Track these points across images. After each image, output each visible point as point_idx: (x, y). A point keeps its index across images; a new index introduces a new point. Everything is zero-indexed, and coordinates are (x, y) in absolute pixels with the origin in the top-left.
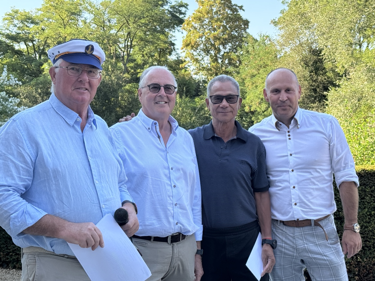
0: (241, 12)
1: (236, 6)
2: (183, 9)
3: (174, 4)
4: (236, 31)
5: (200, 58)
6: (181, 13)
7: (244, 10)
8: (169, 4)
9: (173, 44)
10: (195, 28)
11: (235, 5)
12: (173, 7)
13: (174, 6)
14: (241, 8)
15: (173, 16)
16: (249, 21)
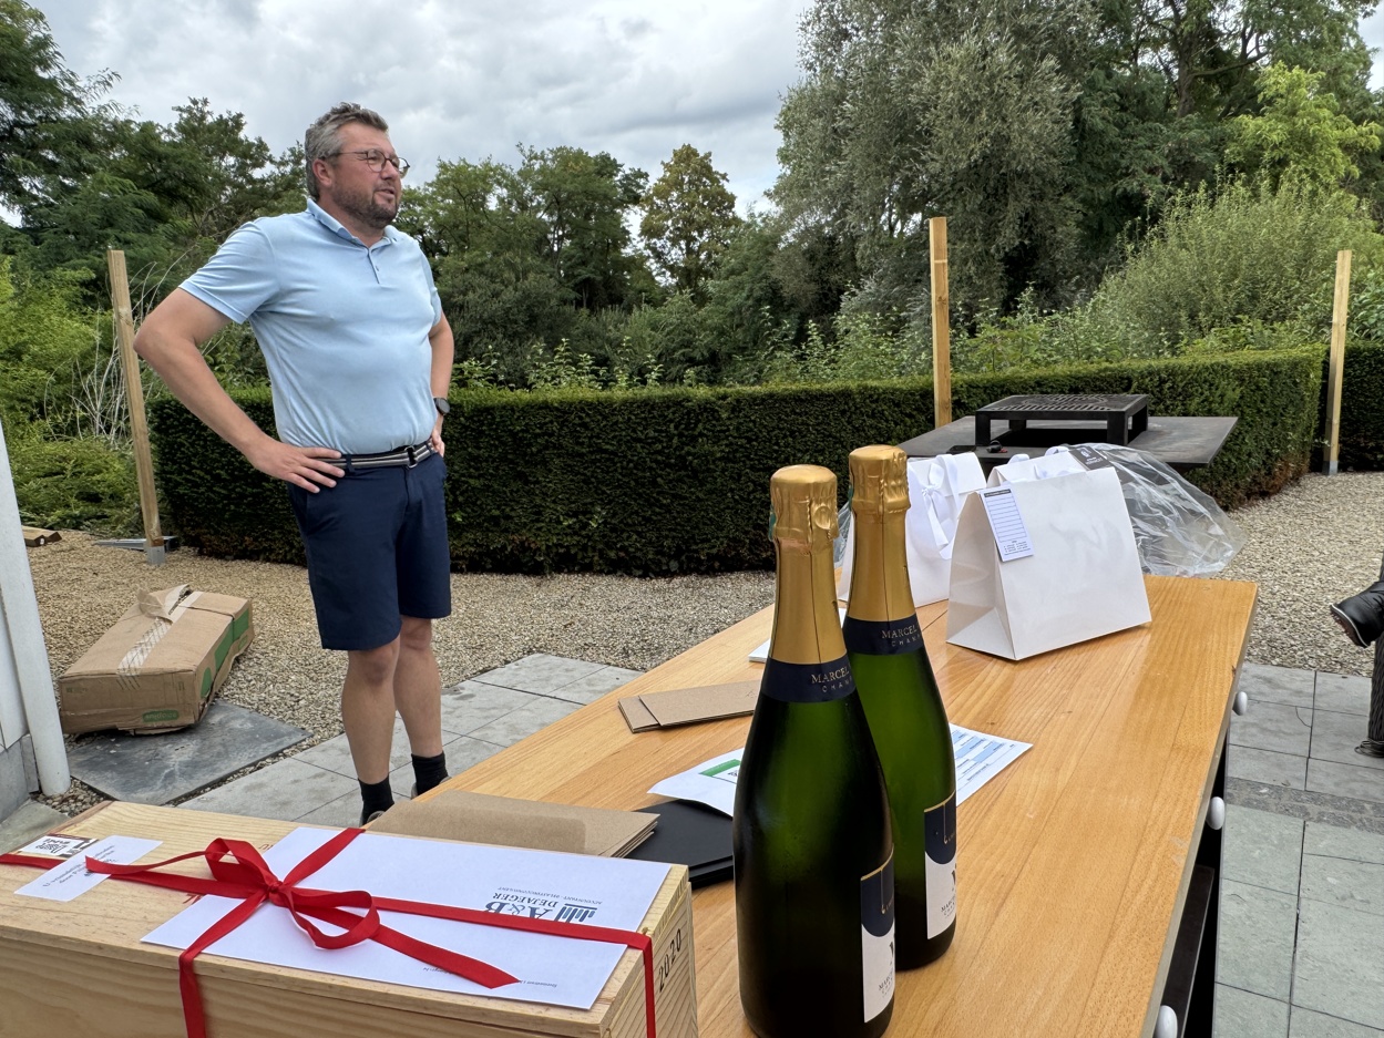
0: (723, 182)
1: (717, 173)
2: (642, 181)
3: (628, 172)
4: (718, 212)
5: (666, 252)
6: (639, 187)
7: (728, 181)
8: (621, 173)
9: (628, 233)
10: (659, 208)
12: (626, 177)
13: (628, 175)
14: (724, 177)
15: (627, 190)
16: (735, 194)
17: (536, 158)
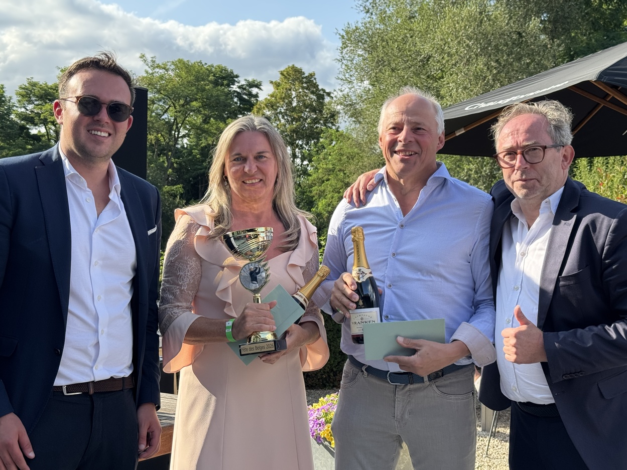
2: (254, 91)
3: (243, 82)
6: (253, 96)
7: (331, 98)
8: (236, 84)
11: (323, 90)
12: (241, 87)
13: (243, 85)
14: (329, 94)
15: (242, 99)
16: (337, 111)
17: (158, 66)
